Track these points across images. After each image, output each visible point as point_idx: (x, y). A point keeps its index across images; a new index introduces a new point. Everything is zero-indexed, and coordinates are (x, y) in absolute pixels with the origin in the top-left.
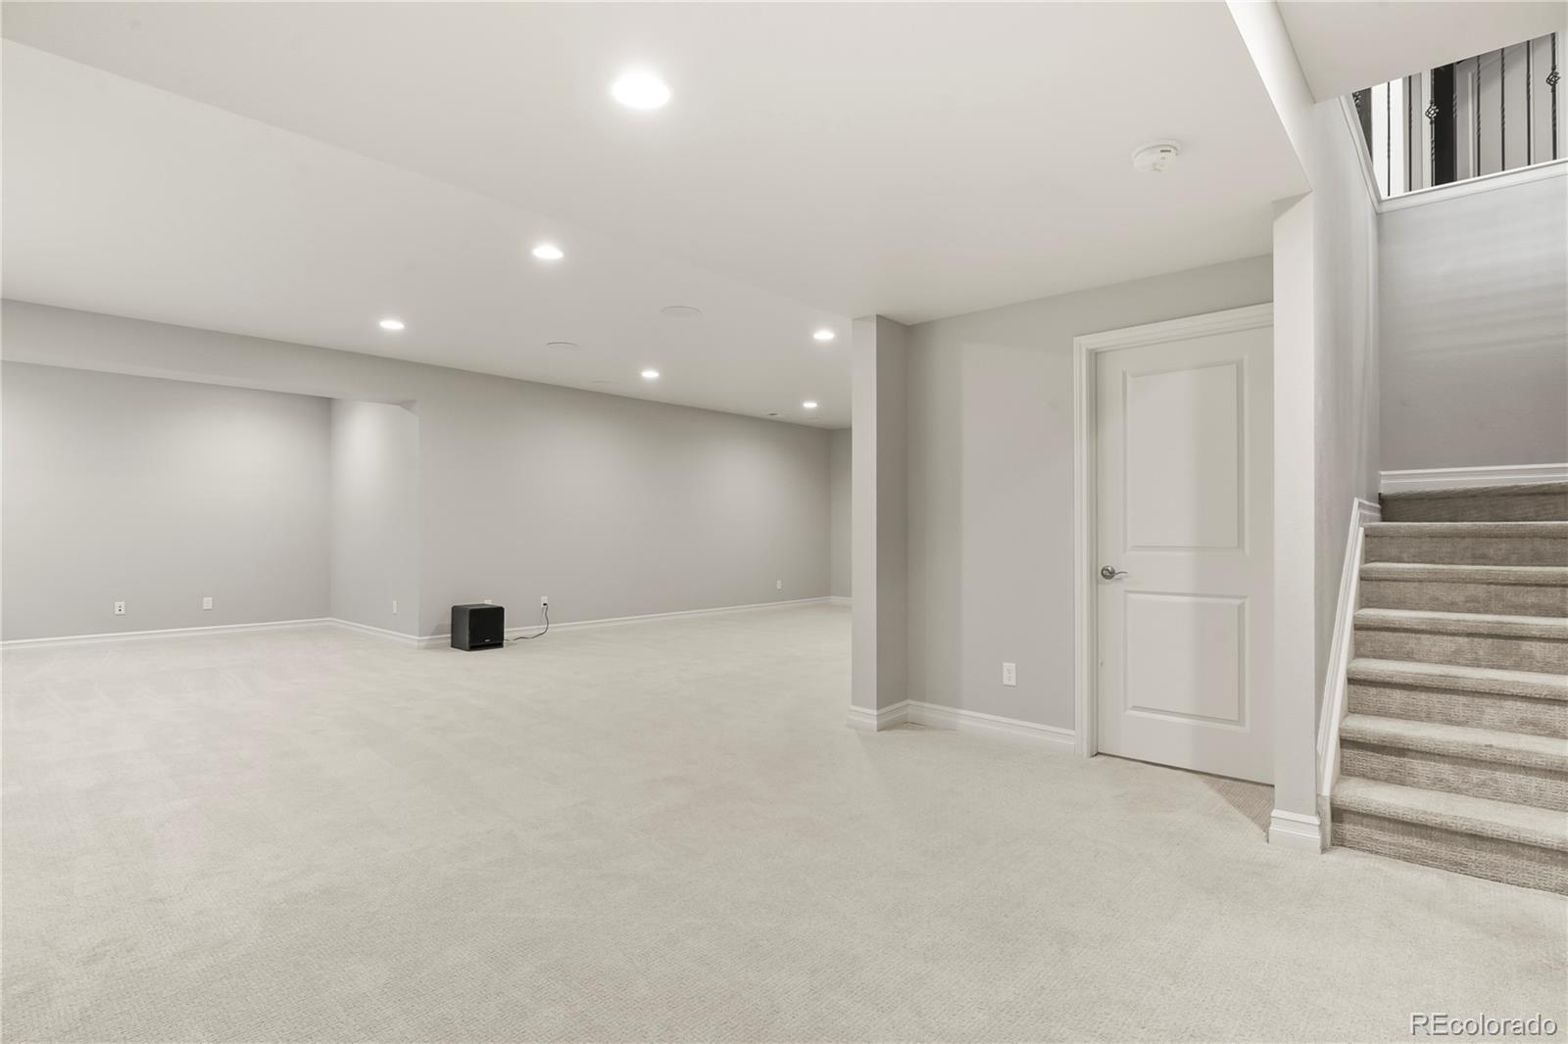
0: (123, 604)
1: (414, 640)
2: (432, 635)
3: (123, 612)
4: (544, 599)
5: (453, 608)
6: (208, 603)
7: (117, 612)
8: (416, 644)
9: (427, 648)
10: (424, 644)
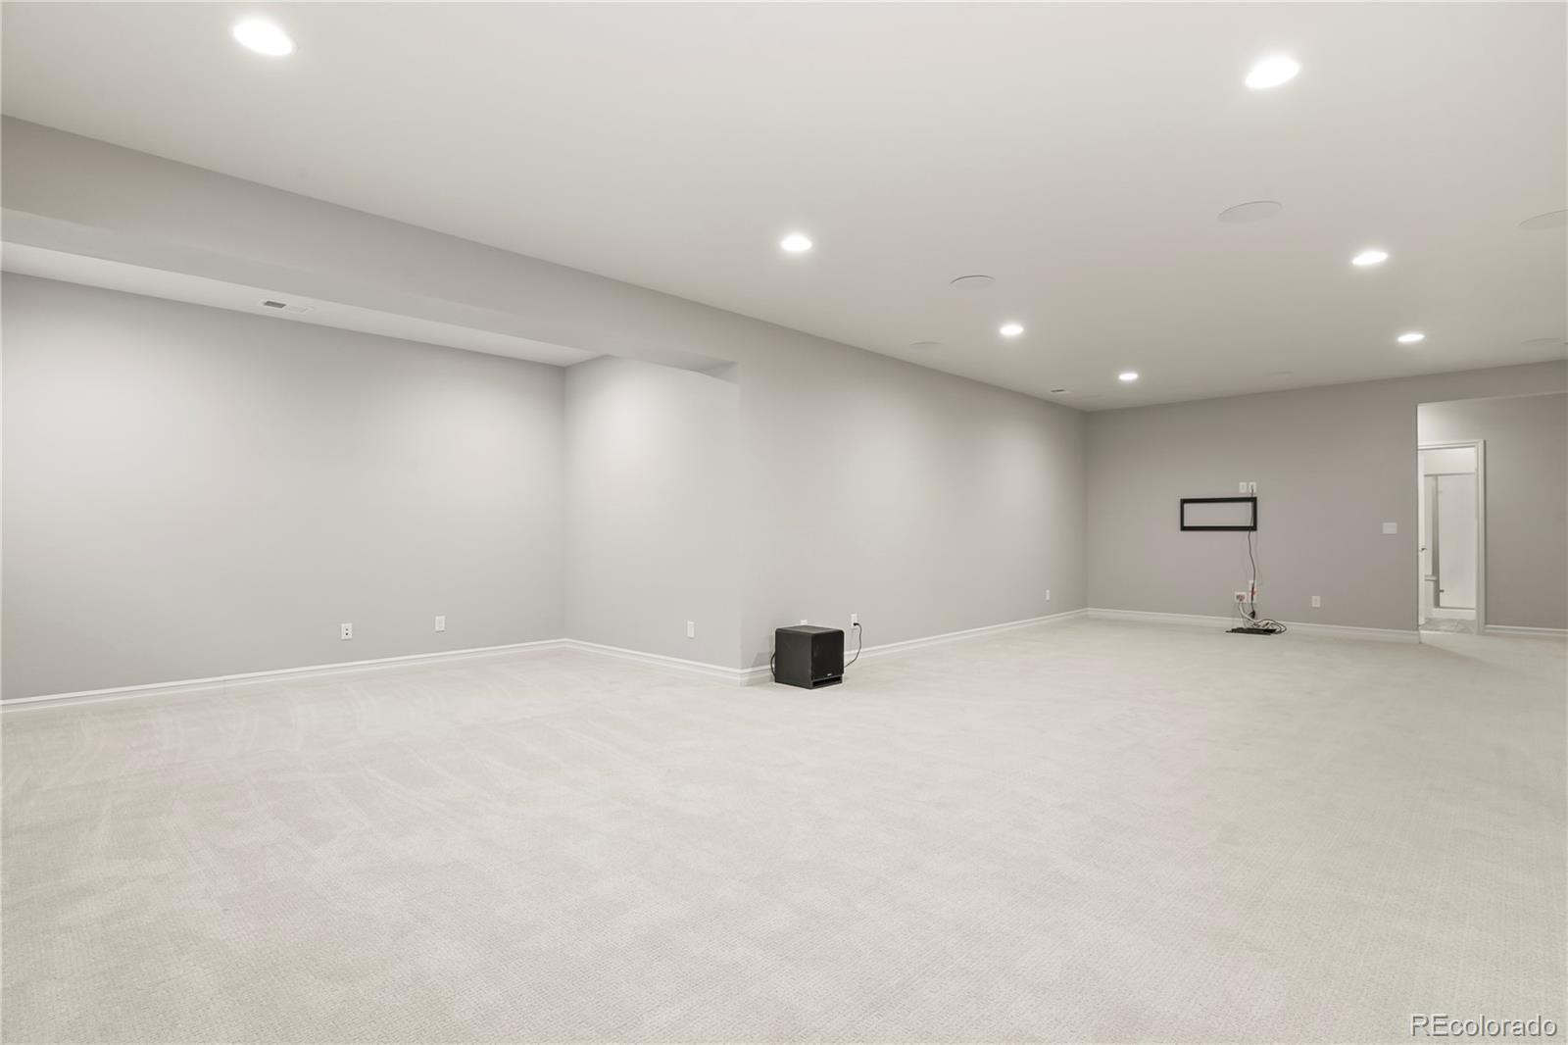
0: (349, 625)
1: (737, 674)
2: (753, 667)
3: (350, 636)
4: (854, 618)
5: (777, 633)
6: (440, 623)
7: (344, 636)
8: (739, 679)
9: (751, 684)
10: (746, 678)
